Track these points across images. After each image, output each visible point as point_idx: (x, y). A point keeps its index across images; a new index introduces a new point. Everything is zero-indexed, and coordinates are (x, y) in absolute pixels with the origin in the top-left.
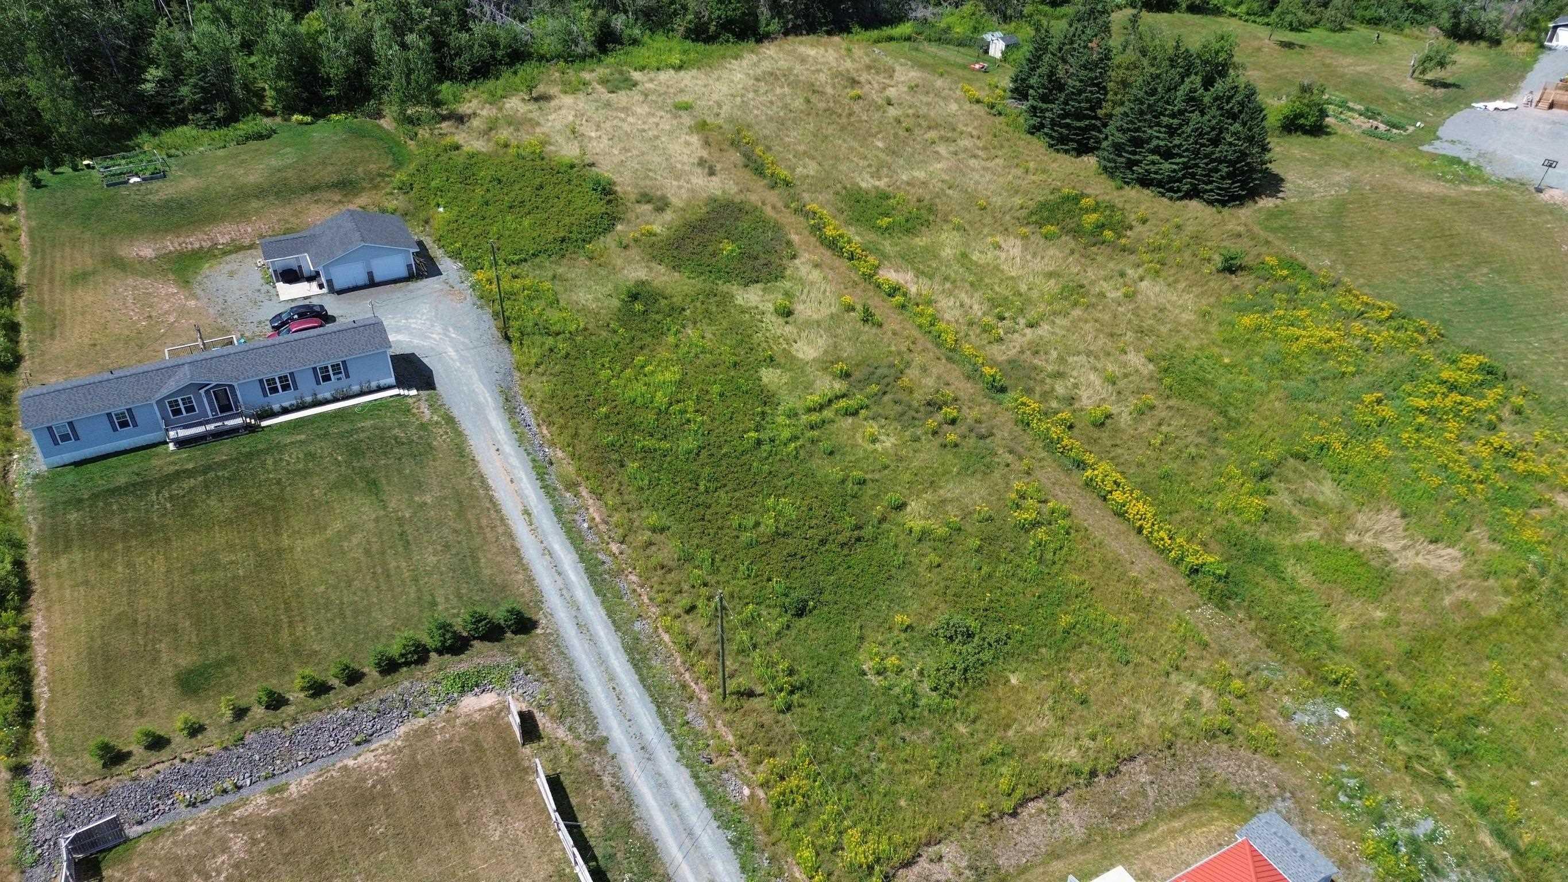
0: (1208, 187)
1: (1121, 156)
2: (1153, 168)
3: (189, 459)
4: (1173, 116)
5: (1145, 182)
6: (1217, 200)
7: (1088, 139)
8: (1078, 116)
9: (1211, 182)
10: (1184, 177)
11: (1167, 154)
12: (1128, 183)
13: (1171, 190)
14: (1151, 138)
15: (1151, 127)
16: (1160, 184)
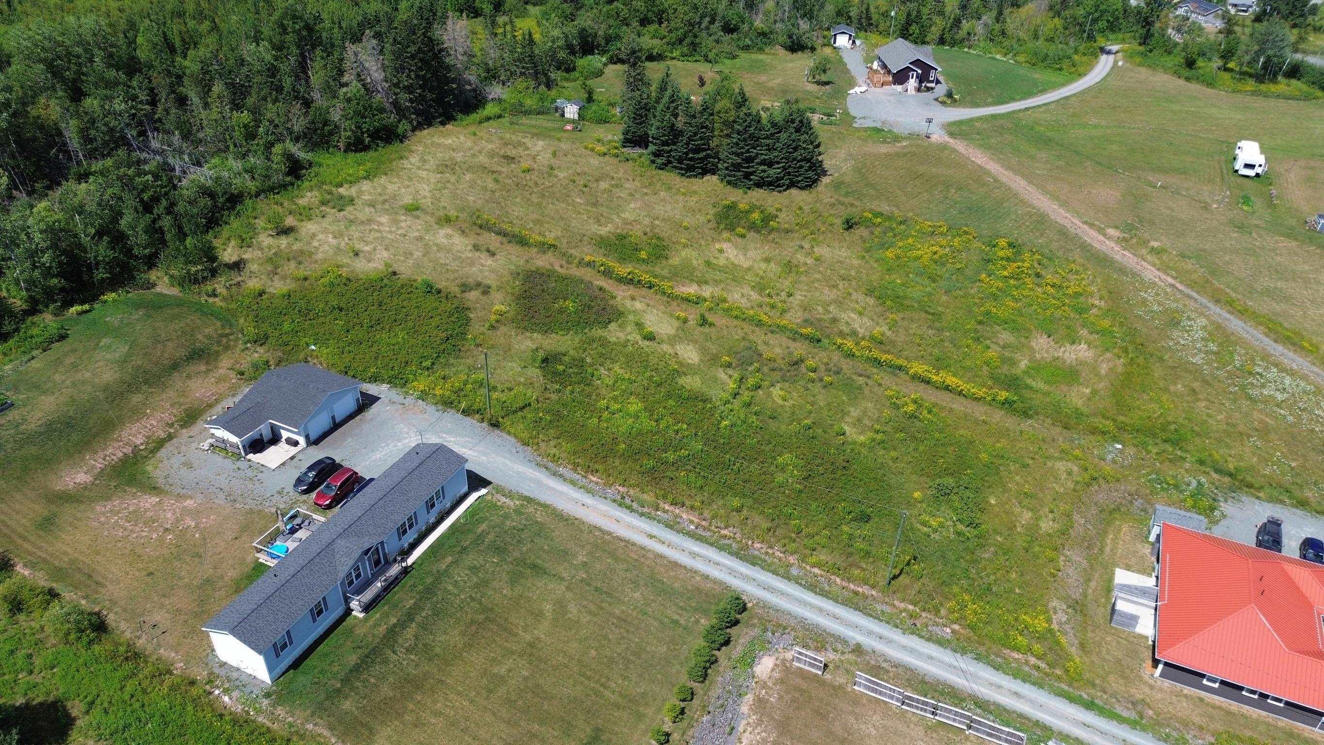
0: (800, 179)
1: (740, 171)
2: (765, 175)
3: (386, 615)
4: (767, 138)
5: (759, 185)
6: (807, 186)
7: (706, 164)
8: (697, 150)
9: (800, 175)
10: (784, 176)
11: (770, 164)
12: (749, 188)
13: (779, 186)
14: (757, 155)
15: (755, 148)
16: (770, 184)
